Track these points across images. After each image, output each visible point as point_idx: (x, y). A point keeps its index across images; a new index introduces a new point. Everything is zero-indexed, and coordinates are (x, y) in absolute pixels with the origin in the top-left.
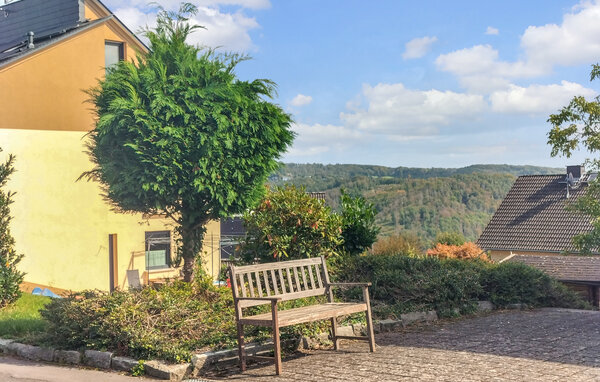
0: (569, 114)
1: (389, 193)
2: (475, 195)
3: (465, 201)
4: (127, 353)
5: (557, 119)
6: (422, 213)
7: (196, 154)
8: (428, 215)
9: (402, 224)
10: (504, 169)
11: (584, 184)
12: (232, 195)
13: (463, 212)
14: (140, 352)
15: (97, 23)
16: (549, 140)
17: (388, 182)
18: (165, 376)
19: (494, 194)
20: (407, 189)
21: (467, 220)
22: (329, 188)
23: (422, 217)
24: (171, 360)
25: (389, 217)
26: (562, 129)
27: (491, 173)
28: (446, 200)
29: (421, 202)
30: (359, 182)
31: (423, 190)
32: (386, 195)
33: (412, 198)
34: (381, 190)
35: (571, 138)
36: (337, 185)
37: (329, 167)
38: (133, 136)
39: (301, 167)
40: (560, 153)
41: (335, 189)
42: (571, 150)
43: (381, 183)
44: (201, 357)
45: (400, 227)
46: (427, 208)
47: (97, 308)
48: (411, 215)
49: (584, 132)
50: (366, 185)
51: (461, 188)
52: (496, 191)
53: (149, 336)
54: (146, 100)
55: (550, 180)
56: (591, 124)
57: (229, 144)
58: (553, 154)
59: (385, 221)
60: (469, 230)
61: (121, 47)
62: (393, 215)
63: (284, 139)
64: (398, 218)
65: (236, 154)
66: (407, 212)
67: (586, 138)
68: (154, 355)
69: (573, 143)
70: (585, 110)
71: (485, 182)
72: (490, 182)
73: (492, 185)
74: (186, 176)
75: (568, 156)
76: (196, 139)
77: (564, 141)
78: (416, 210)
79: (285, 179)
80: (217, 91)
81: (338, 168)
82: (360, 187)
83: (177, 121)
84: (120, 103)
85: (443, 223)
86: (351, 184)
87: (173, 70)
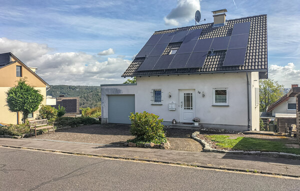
4: (12, 135)
7: (25, 103)
12: (31, 109)
14: (14, 135)
15: (15, 62)
18: (17, 138)
24: (18, 136)
38: (13, 100)
44: (24, 135)
47: (7, 128)
53: (16, 132)
54: (16, 94)
57: (31, 101)
61: (21, 67)
63: (41, 100)
65: (32, 103)
68: (16, 135)
74: (23, 107)
76: (25, 101)
80: (29, 93)
83: (22, 98)
84: (11, 95)
87: (22, 88)
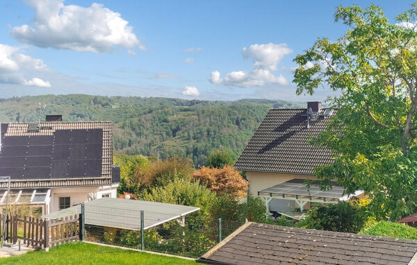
0: (313, 54)
1: (187, 118)
2: (244, 119)
3: (238, 123)
5: (302, 60)
6: (208, 131)
8: (213, 133)
9: (194, 139)
10: (264, 102)
11: (321, 117)
13: (236, 131)
16: (294, 78)
17: (186, 110)
19: (257, 119)
20: (198, 115)
21: (238, 136)
22: (145, 113)
23: (208, 134)
25: (186, 134)
26: (306, 69)
27: (255, 105)
28: (225, 123)
29: (208, 124)
30: (166, 110)
31: (209, 116)
32: (184, 119)
33: (202, 121)
34: (181, 116)
35: (314, 77)
36: (150, 112)
37: (145, 100)
39: (125, 99)
40: (305, 91)
41: (148, 115)
42: (314, 89)
43: (181, 110)
45: (193, 141)
46: (212, 128)
48: (201, 133)
49: (326, 71)
50: (171, 112)
51: (235, 115)
52: (258, 117)
55: (294, 113)
56: (333, 64)
58: (298, 92)
59: (183, 137)
60: (240, 143)
62: (188, 133)
64: (192, 135)
66: (198, 131)
67: (327, 78)
69: (316, 83)
70: (327, 51)
71: (251, 111)
72: (254, 111)
73: (255, 113)
75: (311, 94)
77: (308, 79)
78: (205, 129)
79: (114, 107)
81: (152, 100)
82: (166, 113)
85: (223, 138)
86: (160, 111)
